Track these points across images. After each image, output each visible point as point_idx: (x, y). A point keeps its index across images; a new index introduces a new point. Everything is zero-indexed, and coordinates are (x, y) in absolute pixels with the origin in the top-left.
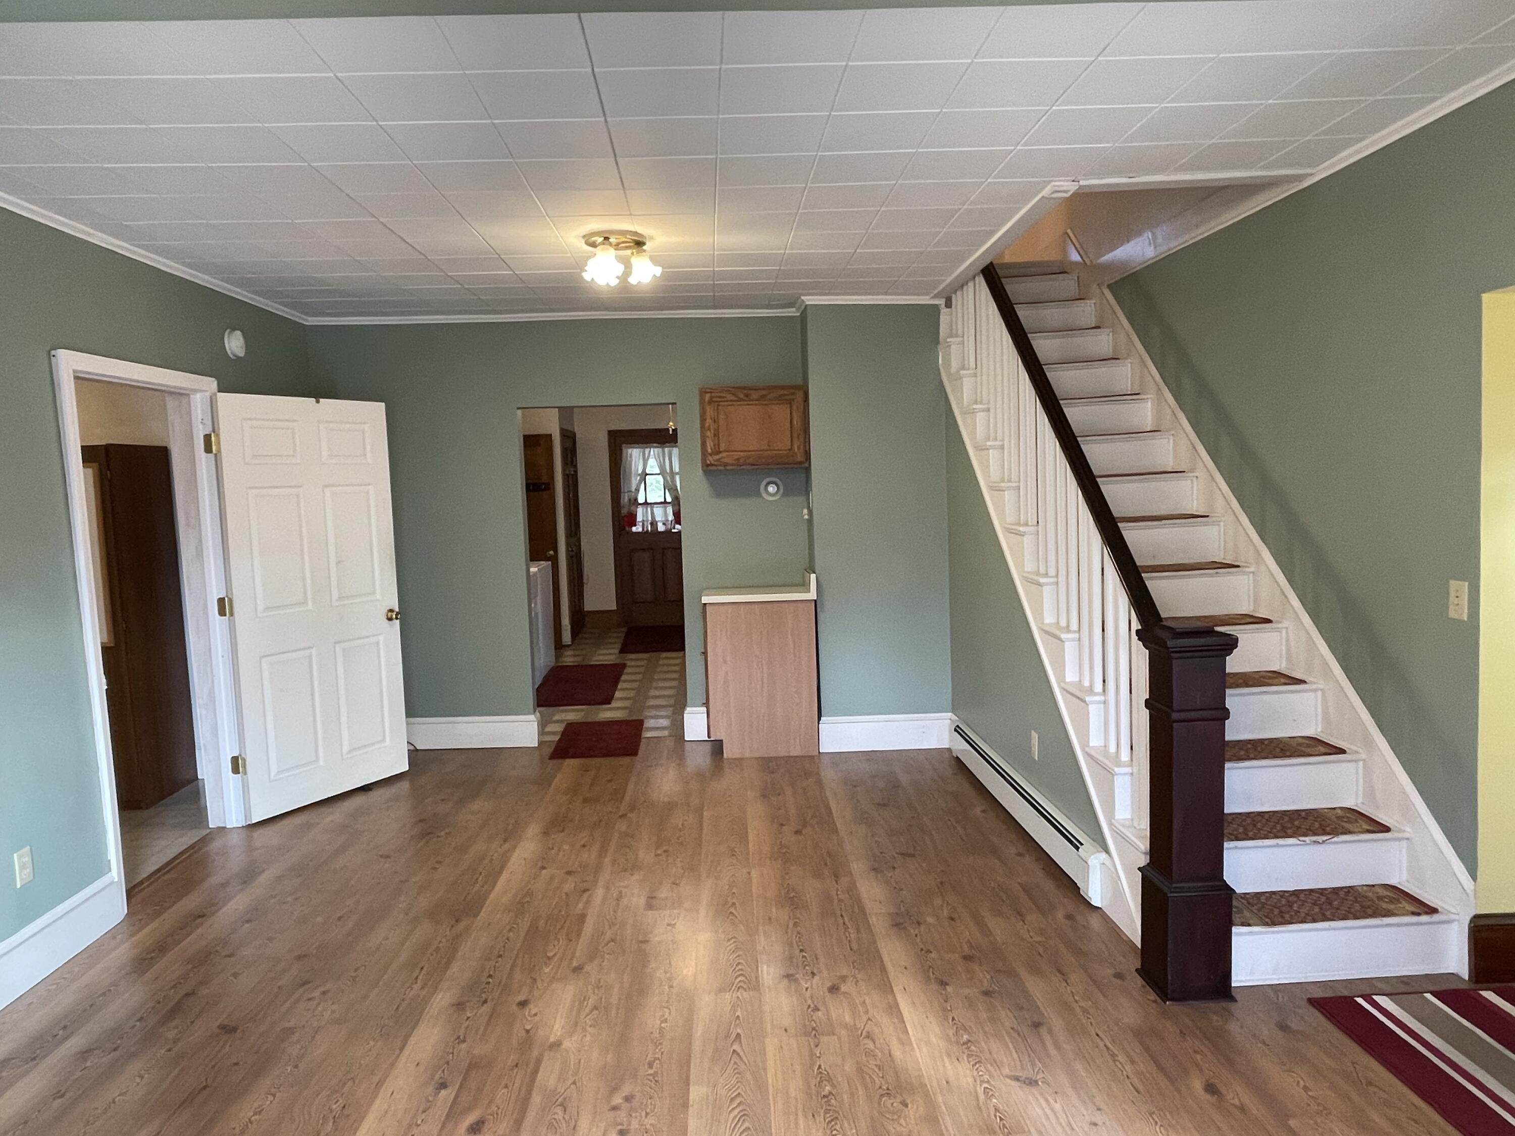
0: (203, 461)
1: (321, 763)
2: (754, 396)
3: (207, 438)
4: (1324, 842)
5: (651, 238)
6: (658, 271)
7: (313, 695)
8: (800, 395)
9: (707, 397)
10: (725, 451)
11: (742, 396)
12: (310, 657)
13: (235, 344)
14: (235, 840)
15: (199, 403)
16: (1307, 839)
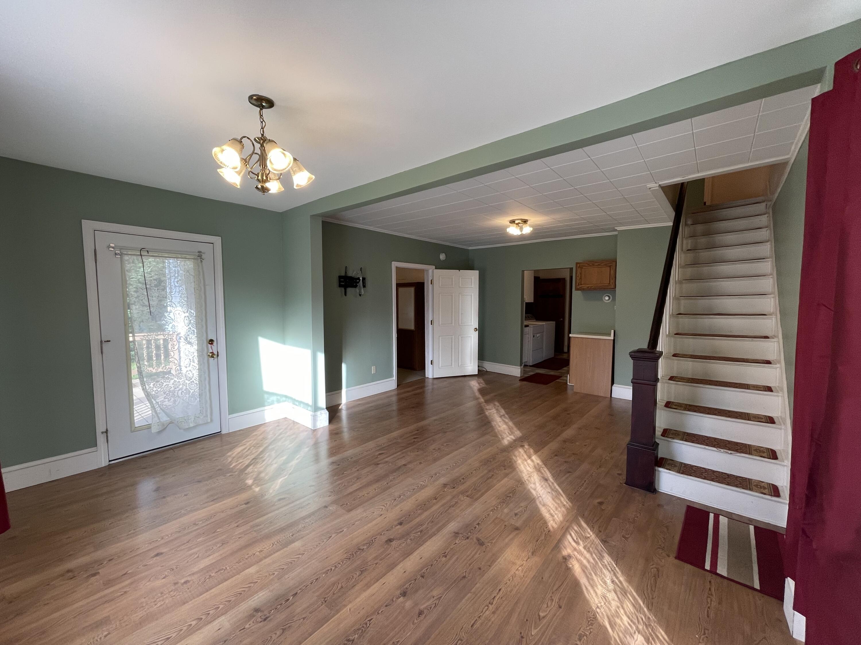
0: (430, 286)
1: (453, 366)
2: (597, 264)
3: (431, 280)
4: (731, 453)
5: (530, 220)
6: (531, 229)
7: (452, 348)
8: (615, 263)
9: (578, 265)
10: (584, 284)
11: (591, 264)
12: (452, 338)
13: (442, 257)
14: (431, 381)
15: (430, 271)
16: (722, 450)
